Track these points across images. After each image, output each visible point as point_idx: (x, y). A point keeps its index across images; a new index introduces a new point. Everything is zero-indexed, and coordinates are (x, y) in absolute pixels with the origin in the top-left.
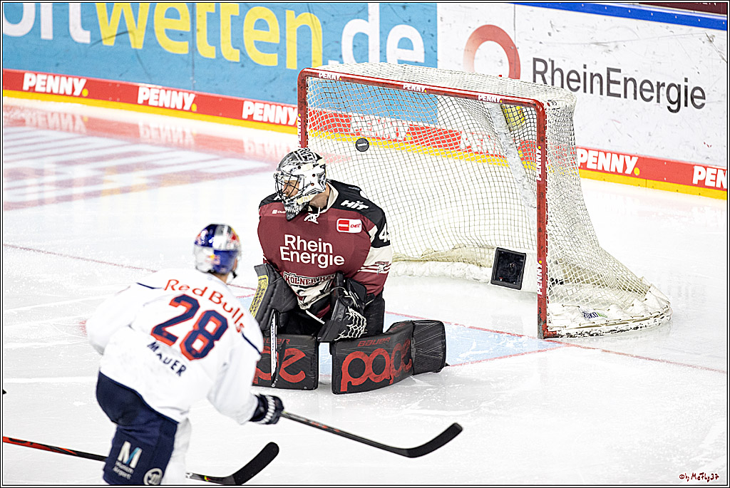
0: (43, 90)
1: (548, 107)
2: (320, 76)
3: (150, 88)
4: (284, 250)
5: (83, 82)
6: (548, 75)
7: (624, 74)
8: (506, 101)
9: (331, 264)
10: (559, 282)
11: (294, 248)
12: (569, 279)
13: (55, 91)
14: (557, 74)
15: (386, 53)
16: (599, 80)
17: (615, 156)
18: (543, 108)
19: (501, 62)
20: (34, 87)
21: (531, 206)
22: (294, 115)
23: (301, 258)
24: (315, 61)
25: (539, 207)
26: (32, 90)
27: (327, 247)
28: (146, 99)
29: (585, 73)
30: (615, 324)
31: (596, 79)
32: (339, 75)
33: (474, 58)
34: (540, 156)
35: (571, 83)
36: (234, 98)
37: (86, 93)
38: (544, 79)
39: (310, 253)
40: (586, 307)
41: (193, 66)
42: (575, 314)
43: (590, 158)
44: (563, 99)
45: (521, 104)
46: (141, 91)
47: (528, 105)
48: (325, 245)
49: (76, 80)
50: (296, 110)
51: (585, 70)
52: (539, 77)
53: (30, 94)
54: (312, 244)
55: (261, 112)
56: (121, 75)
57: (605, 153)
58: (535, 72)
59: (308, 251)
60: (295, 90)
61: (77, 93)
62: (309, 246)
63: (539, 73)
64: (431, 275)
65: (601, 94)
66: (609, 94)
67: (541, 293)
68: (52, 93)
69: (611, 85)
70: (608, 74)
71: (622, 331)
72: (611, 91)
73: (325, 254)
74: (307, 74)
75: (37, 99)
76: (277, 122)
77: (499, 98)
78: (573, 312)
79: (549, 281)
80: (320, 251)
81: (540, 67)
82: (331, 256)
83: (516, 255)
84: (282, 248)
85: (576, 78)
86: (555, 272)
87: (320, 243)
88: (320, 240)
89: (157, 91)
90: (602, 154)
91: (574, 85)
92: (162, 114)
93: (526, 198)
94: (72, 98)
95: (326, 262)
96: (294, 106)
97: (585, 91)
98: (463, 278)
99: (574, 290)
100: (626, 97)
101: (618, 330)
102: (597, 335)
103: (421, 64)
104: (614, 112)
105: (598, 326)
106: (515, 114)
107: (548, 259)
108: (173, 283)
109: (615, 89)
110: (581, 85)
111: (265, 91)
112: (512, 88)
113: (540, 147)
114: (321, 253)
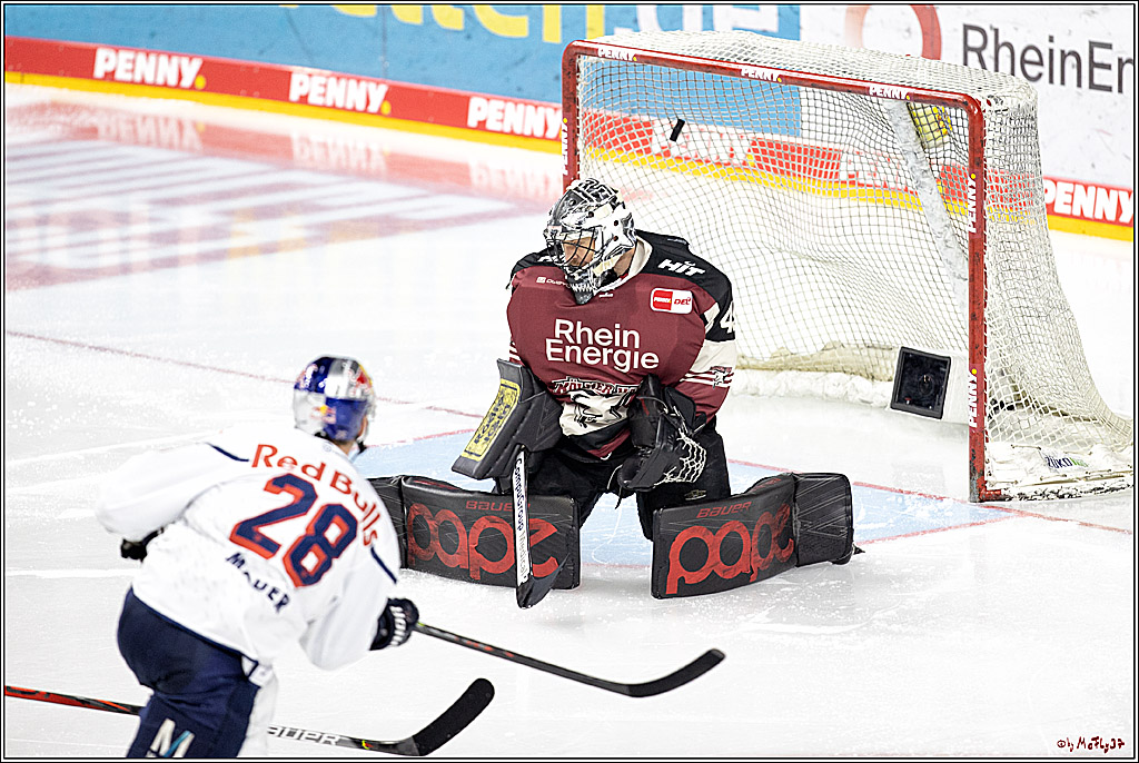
0: (128, 77)
1: (987, 107)
2: (600, 54)
3: (310, 75)
4: (553, 345)
5: (197, 63)
6: (988, 54)
7: (1119, 52)
8: (916, 98)
9: (636, 366)
10: (1006, 406)
11: (571, 341)
12: (1023, 401)
13: (149, 79)
14: (1004, 52)
15: (712, 15)
16: (1075, 62)
17: (1102, 192)
18: (979, 109)
19: (908, 30)
20: (113, 73)
21: (959, 277)
22: (557, 121)
23: (585, 356)
24: (592, 29)
25: (972, 279)
26: (110, 76)
27: (631, 337)
28: (304, 93)
29: (1051, 51)
30: (1102, 477)
31: (1071, 60)
32: (632, 53)
33: (862, 24)
34: (974, 191)
35: (1027, 67)
36: (454, 91)
37: (201, 82)
38: (981, 60)
39: (601, 348)
40: (1052, 449)
41: (385, 38)
42: (1034, 461)
43: (1058, 195)
44: (1014, 94)
45: (944, 102)
46: (295, 79)
47: (954, 103)
48: (626, 333)
49: (185, 61)
50: (560, 113)
51: (1051, 45)
52: (973, 56)
53: (107, 85)
54: (602, 334)
55: (500, 116)
56: (261, 52)
57: (1086, 187)
58: (967, 48)
59: (595, 344)
60: (557, 78)
61: (186, 83)
62: (598, 337)
63: (973, 49)
64: (790, 395)
65: (1079, 85)
66: (1092, 86)
67: (975, 425)
68: (143, 82)
69: (1096, 71)
70: (1091, 53)
71: (1112, 490)
72: (1096, 81)
73: (625, 349)
74: (578, 50)
75: (119, 92)
76: (528, 133)
77: (905, 91)
78: (1029, 457)
79: (988, 404)
80: (617, 344)
81: (975, 39)
82: (637, 354)
83: (935, 360)
84: (549, 341)
85: (1037, 59)
86: (1000, 390)
87: (617, 333)
88: (617, 326)
89: (323, 80)
90: (1080, 189)
91: (1032, 70)
92: (331, 119)
93: (950, 263)
94: (177, 92)
95: (628, 363)
96: (555, 105)
97: (1051, 81)
98: (843, 400)
99: (1032, 418)
100: (1120, 91)
101: (1106, 488)
102: (1071, 496)
103: (773, 35)
104: (1100, 117)
105: (1071, 481)
106: (931, 118)
107: (987, 367)
108: (266, 451)
109: (1101, 77)
110: (1045, 70)
111: (508, 80)
112: (927, 76)
113: (973, 176)
114: (618, 348)
